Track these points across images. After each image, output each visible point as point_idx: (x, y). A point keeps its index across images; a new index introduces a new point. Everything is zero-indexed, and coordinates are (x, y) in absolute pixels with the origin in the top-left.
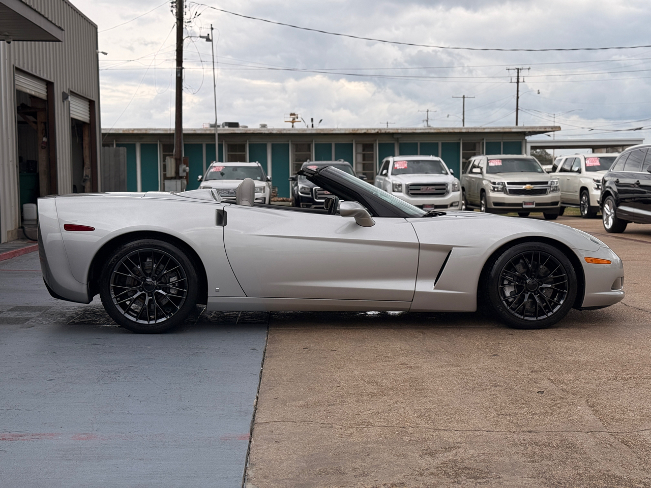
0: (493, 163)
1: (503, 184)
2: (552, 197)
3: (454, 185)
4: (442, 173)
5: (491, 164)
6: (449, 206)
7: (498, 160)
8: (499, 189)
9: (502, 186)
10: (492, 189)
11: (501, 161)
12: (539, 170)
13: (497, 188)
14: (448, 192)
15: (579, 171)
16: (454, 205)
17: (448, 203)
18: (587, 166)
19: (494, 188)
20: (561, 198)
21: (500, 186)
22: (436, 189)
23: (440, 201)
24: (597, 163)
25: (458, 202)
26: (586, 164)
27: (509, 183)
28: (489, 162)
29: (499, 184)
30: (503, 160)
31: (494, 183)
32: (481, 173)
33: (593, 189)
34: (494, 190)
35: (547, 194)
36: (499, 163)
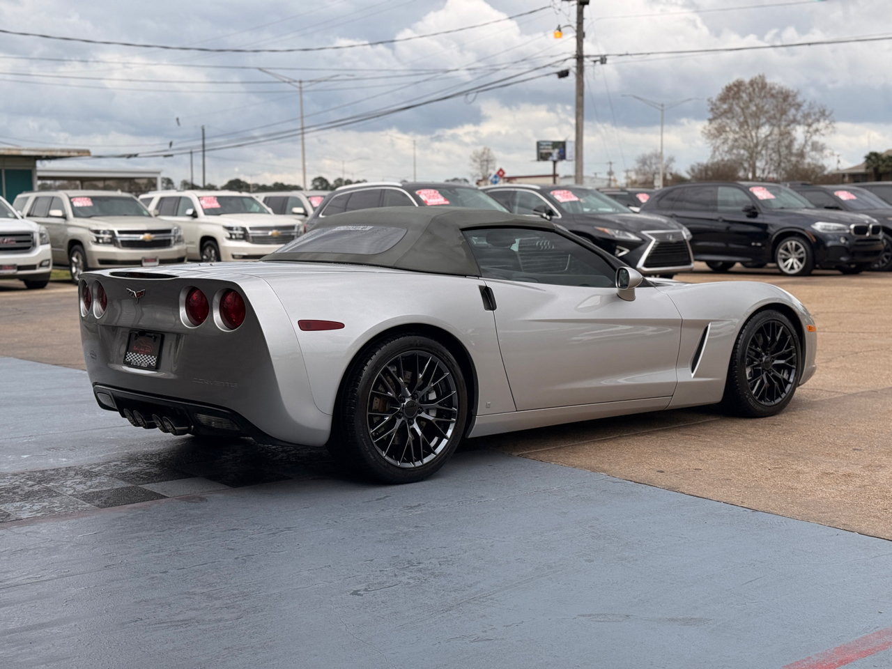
0: (79, 202)
1: (112, 233)
2: (179, 251)
3: (41, 235)
4: (8, 217)
5: (77, 204)
6: (38, 266)
7: (86, 199)
8: (105, 241)
9: (110, 236)
10: (95, 240)
11: (90, 199)
12: (145, 213)
13: (102, 238)
14: (34, 245)
15: (194, 215)
16: (44, 264)
17: (37, 262)
18: (205, 208)
19: (98, 238)
20: (188, 254)
21: (107, 236)
22: (17, 242)
23: (25, 258)
24: (216, 205)
25: (49, 260)
26: (202, 206)
27: (120, 232)
28: (72, 200)
29: (104, 232)
30: (93, 199)
31: (97, 232)
32: (64, 217)
33: (225, 239)
34: (97, 242)
35: (171, 247)
36: (89, 203)
